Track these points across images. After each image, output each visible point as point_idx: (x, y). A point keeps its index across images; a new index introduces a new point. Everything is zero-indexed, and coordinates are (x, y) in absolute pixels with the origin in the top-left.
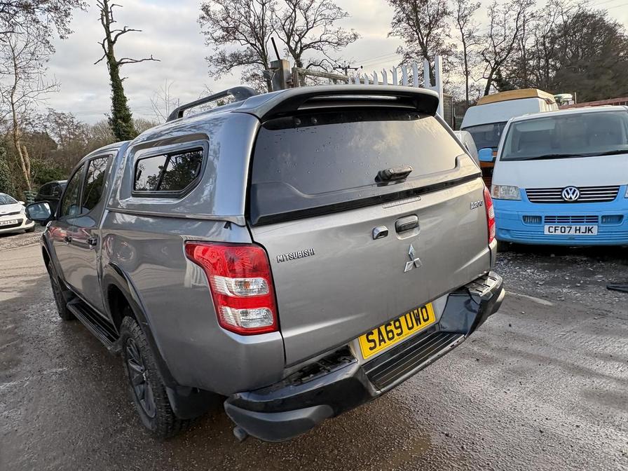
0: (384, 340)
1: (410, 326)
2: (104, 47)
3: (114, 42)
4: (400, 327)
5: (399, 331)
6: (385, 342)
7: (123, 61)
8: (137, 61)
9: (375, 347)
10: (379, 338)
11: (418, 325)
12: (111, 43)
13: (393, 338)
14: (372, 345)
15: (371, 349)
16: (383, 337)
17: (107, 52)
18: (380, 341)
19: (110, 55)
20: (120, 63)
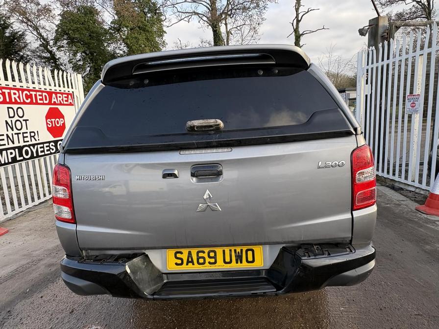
0: (192, 262)
1: (228, 260)
2: (293, 25)
3: (300, 20)
4: (215, 257)
5: (213, 260)
6: (193, 264)
7: (304, 33)
8: (313, 32)
9: (182, 264)
10: (188, 259)
11: (237, 263)
12: (298, 21)
13: (204, 263)
14: (179, 262)
15: (177, 264)
16: (192, 259)
17: (295, 28)
18: (188, 262)
19: (296, 31)
20: (302, 34)
